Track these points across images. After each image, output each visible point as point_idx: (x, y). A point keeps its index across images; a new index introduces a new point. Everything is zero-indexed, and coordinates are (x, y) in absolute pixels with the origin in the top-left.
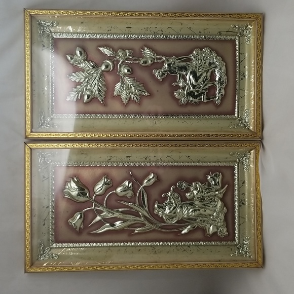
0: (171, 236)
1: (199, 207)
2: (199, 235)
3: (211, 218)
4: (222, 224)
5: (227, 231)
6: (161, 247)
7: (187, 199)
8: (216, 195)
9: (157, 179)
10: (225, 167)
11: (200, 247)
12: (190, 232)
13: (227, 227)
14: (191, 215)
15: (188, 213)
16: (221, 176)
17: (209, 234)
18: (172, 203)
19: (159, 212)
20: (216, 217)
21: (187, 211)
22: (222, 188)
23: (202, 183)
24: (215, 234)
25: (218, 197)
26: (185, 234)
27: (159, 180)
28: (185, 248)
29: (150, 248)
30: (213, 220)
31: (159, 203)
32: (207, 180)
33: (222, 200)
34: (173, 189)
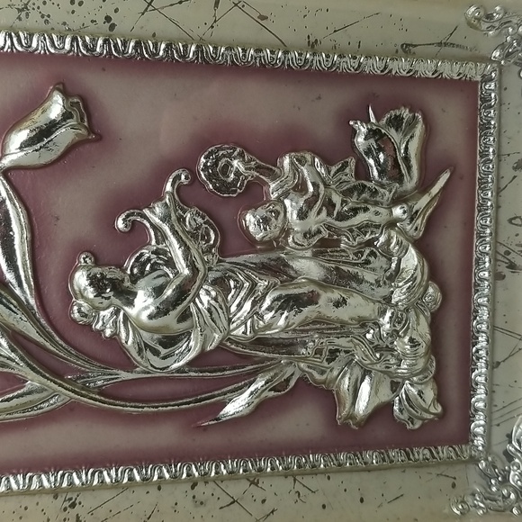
0: (165, 435)
1: (312, 281)
2: (302, 422)
3: (369, 336)
4: (421, 363)
5: (439, 398)
6: (107, 495)
7: (250, 243)
8: (392, 224)
9: (90, 130)
10: (439, 82)
11: (308, 481)
12: (261, 409)
13: (438, 379)
14: (269, 326)
15: (254, 313)
16: (419, 130)
17: (351, 416)
18: (170, 263)
19: (97, 310)
20: (394, 334)
21: (247, 306)
22: (424, 187)
23: (327, 162)
24: (382, 411)
25: (402, 232)
26: (237, 421)
27: (99, 138)
28: (236, 489)
29: (47, 501)
30: (377, 348)
31: (97, 263)
32: (353, 146)
33: (422, 246)
34: (179, 189)
